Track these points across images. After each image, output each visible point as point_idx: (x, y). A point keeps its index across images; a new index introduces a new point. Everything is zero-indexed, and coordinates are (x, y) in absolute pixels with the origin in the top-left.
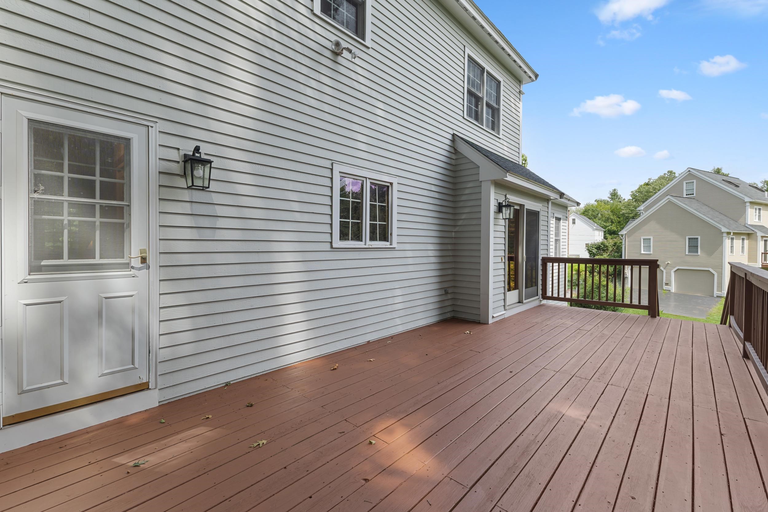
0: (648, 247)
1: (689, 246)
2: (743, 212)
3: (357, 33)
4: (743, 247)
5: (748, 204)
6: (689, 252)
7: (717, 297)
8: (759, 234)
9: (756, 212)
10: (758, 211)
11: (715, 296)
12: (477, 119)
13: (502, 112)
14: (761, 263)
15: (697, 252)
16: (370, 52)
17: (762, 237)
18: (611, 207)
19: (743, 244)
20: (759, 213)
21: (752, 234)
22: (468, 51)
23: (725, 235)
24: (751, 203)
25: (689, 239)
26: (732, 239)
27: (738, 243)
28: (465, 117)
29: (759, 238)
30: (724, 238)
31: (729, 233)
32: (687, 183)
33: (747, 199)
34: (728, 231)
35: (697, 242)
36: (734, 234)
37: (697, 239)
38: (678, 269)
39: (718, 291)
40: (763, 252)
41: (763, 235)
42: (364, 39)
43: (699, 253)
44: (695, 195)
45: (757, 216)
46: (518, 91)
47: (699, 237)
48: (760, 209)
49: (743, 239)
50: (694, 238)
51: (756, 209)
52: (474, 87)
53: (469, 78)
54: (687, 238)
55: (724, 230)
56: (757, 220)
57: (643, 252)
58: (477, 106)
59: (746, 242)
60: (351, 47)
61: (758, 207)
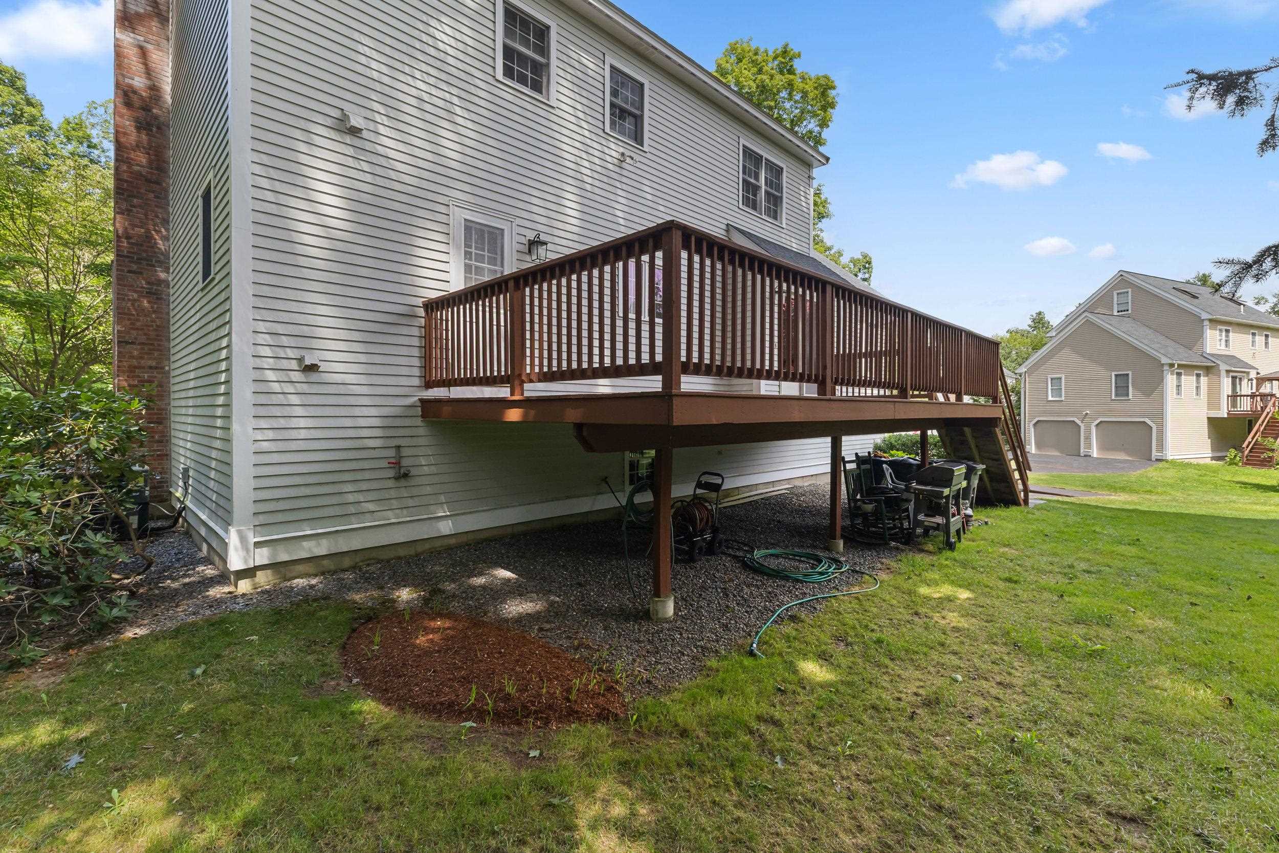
0: (1057, 391)
1: (1116, 387)
2: (1200, 336)
3: (636, 140)
4: (1198, 388)
5: (1206, 323)
6: (1116, 395)
7: (1157, 460)
8: (1223, 367)
9: (1221, 335)
10: (1224, 334)
11: (1154, 459)
12: (755, 208)
13: (785, 200)
14: (1226, 411)
15: (1128, 395)
16: (649, 155)
17: (1228, 371)
18: (1032, 342)
19: (1198, 382)
20: (1227, 336)
21: (1212, 367)
22: (742, 141)
23: (1166, 368)
24: (1211, 320)
25: (1116, 376)
26: (1179, 374)
27: (1188, 381)
28: (741, 206)
29: (1223, 373)
30: (1165, 372)
31: (1172, 365)
32: (1118, 294)
33: (1204, 316)
34: (1170, 362)
35: (1128, 379)
36: (1179, 365)
37: (1127, 375)
38: (1101, 422)
39: (1158, 451)
40: (1230, 394)
41: (1229, 368)
42: (642, 146)
43: (1130, 397)
44: (1130, 312)
45: (1223, 342)
46: (807, 176)
47: (1130, 373)
48: (1227, 331)
49: (1198, 376)
50: (1124, 375)
51: (1221, 330)
52: (750, 176)
53: (744, 167)
54: (1113, 374)
55: (1164, 360)
56: (1223, 347)
57: (1050, 398)
58: (755, 195)
59: (1204, 380)
60: (632, 154)
61: (1224, 328)
